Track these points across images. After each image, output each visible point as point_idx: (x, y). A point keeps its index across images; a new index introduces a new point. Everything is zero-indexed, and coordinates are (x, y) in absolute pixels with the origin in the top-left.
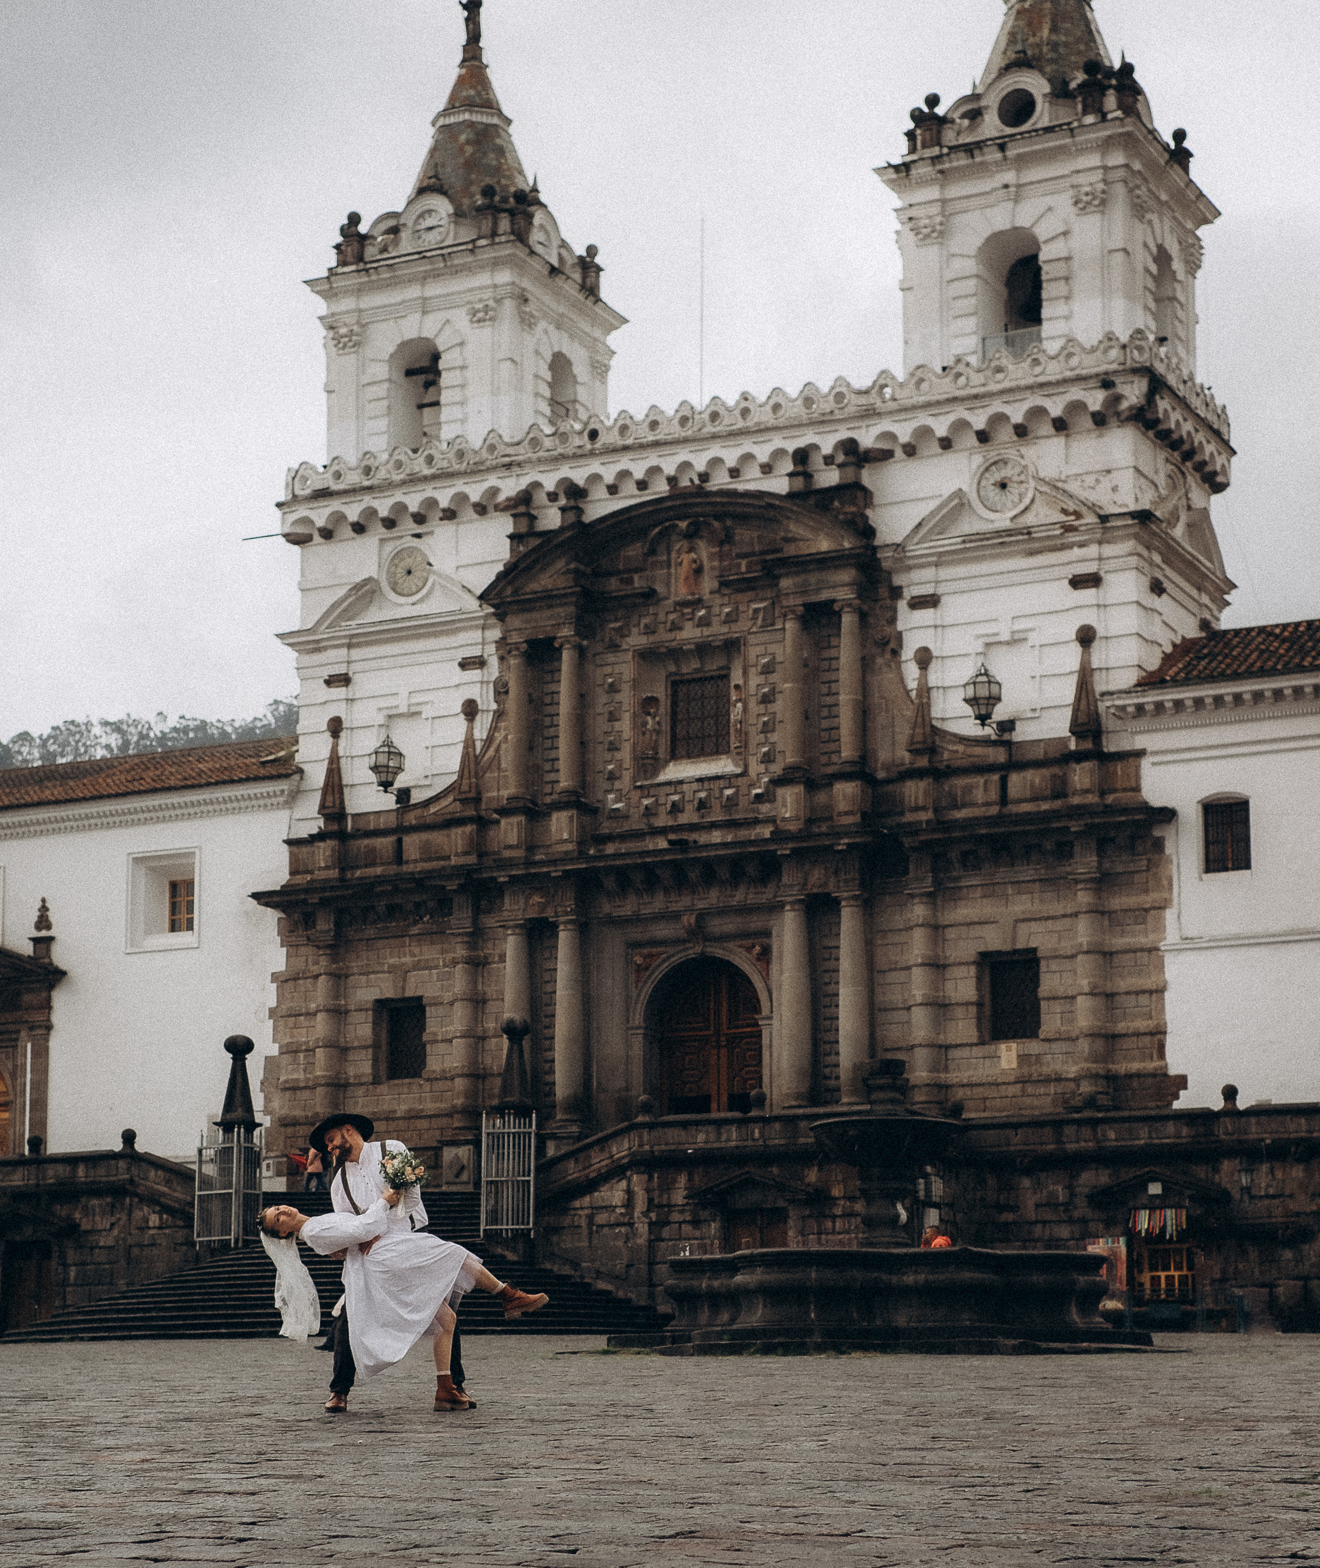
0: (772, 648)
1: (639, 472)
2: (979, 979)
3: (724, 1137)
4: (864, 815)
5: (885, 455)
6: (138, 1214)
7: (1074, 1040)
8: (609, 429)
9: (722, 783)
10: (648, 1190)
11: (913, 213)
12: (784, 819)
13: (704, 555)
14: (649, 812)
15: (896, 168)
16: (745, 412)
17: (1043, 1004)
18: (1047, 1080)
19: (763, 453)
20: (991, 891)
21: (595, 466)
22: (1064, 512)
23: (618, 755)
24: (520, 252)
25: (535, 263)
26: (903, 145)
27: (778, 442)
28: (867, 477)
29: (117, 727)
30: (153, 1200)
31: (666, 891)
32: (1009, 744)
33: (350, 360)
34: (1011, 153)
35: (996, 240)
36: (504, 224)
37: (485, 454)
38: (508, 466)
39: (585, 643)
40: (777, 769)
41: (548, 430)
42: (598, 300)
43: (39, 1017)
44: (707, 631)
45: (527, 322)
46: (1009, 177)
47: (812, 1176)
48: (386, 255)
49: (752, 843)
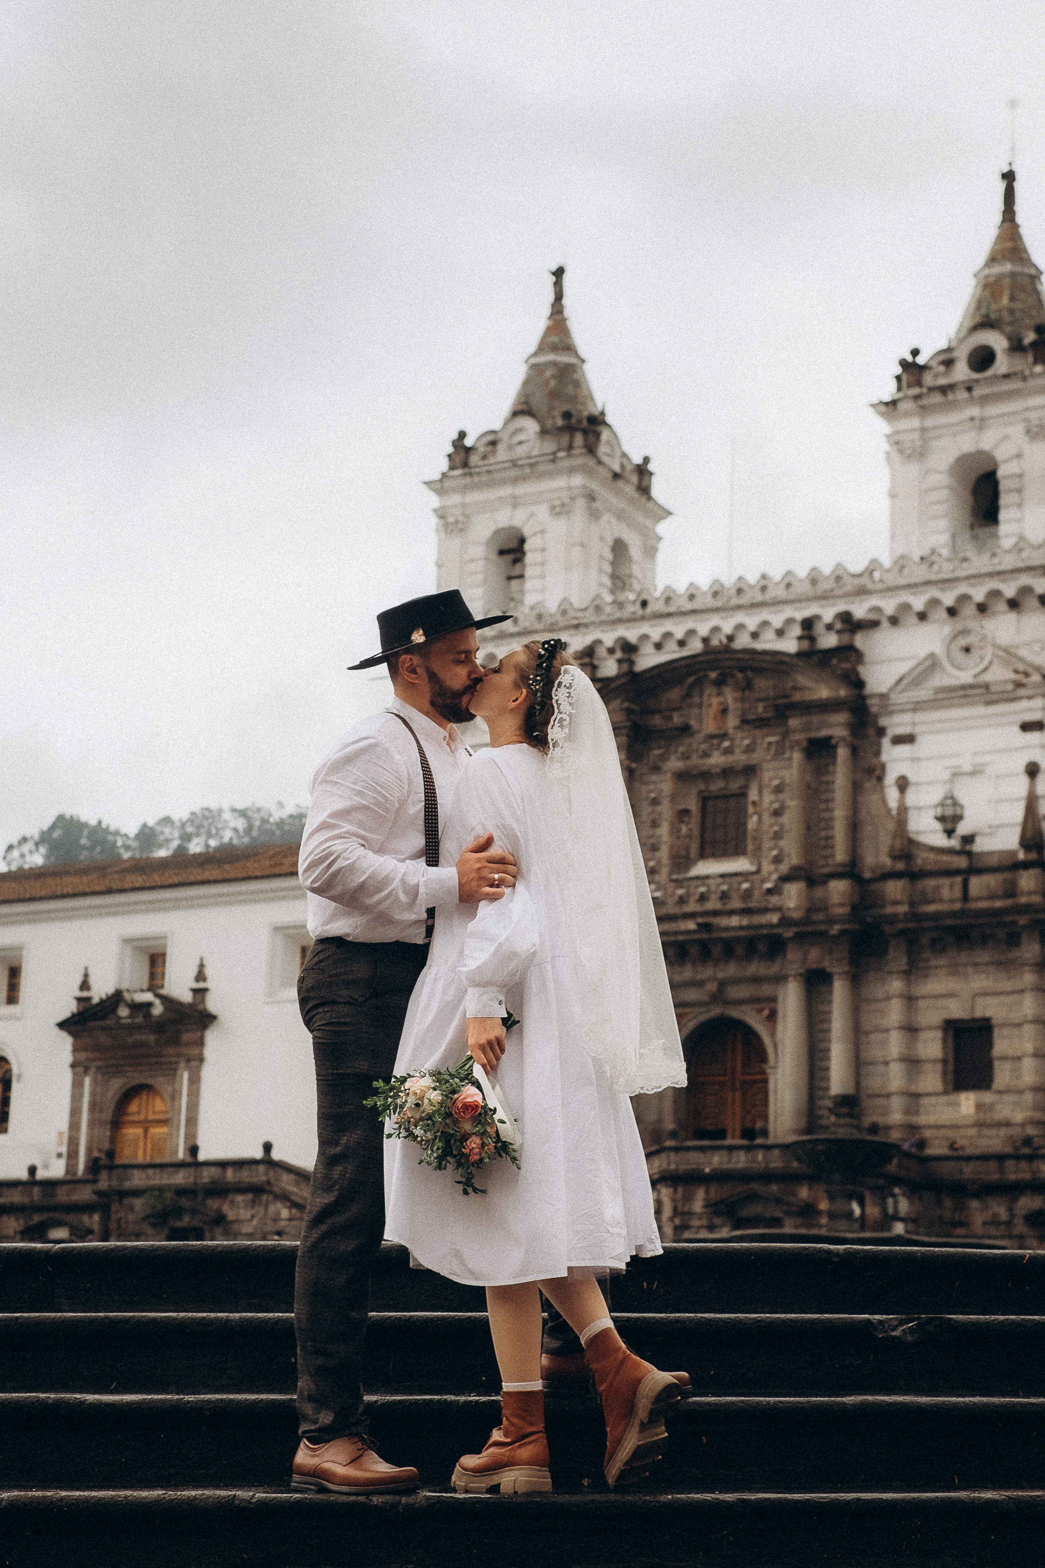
0: (782, 773)
1: (679, 634)
2: (945, 1040)
3: (734, 1161)
4: (854, 907)
5: (874, 624)
6: (272, 1208)
7: (1020, 1092)
8: (657, 599)
9: (740, 879)
10: (674, 1200)
11: (900, 437)
12: (789, 909)
13: (730, 700)
14: (682, 901)
15: (886, 404)
16: (764, 589)
17: (997, 1064)
18: (998, 1125)
19: (777, 620)
20: (955, 970)
21: (645, 628)
22: (1016, 672)
23: (658, 854)
24: (591, 462)
25: (602, 470)
26: (893, 385)
27: (789, 612)
28: (860, 641)
29: (243, 813)
30: (285, 1197)
31: (694, 962)
32: (969, 854)
33: (456, 543)
34: (977, 392)
35: (964, 461)
36: (579, 439)
37: (559, 617)
38: (577, 626)
39: (634, 765)
40: (784, 868)
41: (609, 598)
42: (650, 498)
43: (194, 1052)
44: (730, 759)
45: (594, 515)
46: (974, 411)
47: (804, 1192)
48: (486, 462)
49: (761, 926)
